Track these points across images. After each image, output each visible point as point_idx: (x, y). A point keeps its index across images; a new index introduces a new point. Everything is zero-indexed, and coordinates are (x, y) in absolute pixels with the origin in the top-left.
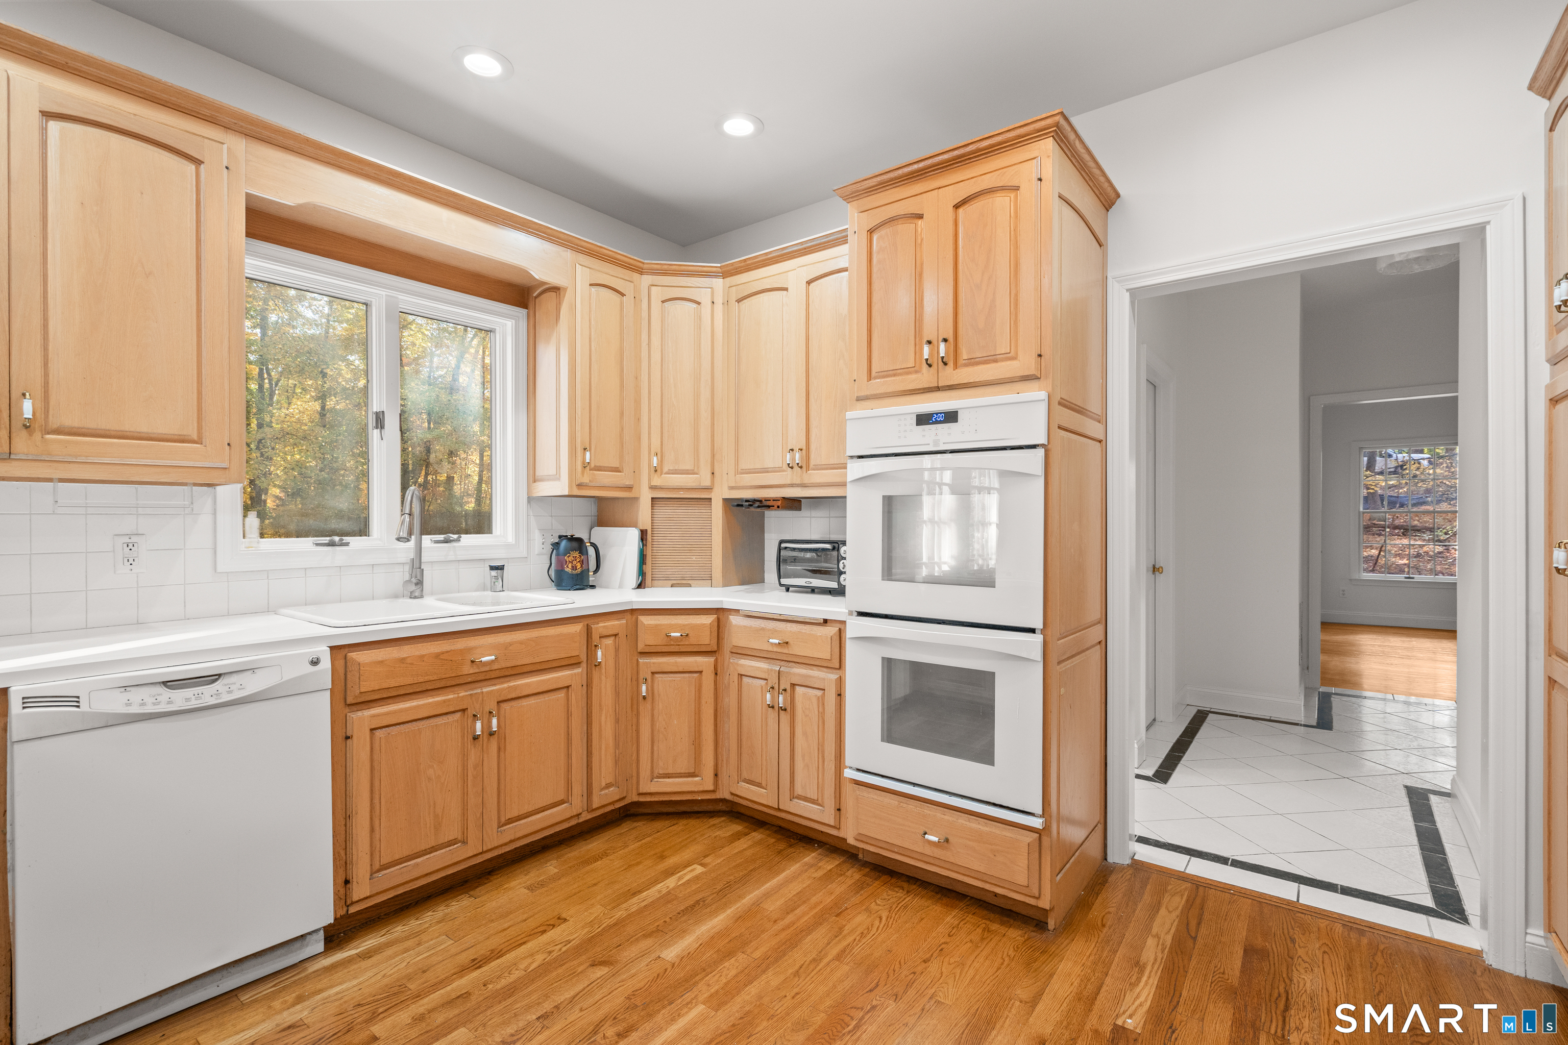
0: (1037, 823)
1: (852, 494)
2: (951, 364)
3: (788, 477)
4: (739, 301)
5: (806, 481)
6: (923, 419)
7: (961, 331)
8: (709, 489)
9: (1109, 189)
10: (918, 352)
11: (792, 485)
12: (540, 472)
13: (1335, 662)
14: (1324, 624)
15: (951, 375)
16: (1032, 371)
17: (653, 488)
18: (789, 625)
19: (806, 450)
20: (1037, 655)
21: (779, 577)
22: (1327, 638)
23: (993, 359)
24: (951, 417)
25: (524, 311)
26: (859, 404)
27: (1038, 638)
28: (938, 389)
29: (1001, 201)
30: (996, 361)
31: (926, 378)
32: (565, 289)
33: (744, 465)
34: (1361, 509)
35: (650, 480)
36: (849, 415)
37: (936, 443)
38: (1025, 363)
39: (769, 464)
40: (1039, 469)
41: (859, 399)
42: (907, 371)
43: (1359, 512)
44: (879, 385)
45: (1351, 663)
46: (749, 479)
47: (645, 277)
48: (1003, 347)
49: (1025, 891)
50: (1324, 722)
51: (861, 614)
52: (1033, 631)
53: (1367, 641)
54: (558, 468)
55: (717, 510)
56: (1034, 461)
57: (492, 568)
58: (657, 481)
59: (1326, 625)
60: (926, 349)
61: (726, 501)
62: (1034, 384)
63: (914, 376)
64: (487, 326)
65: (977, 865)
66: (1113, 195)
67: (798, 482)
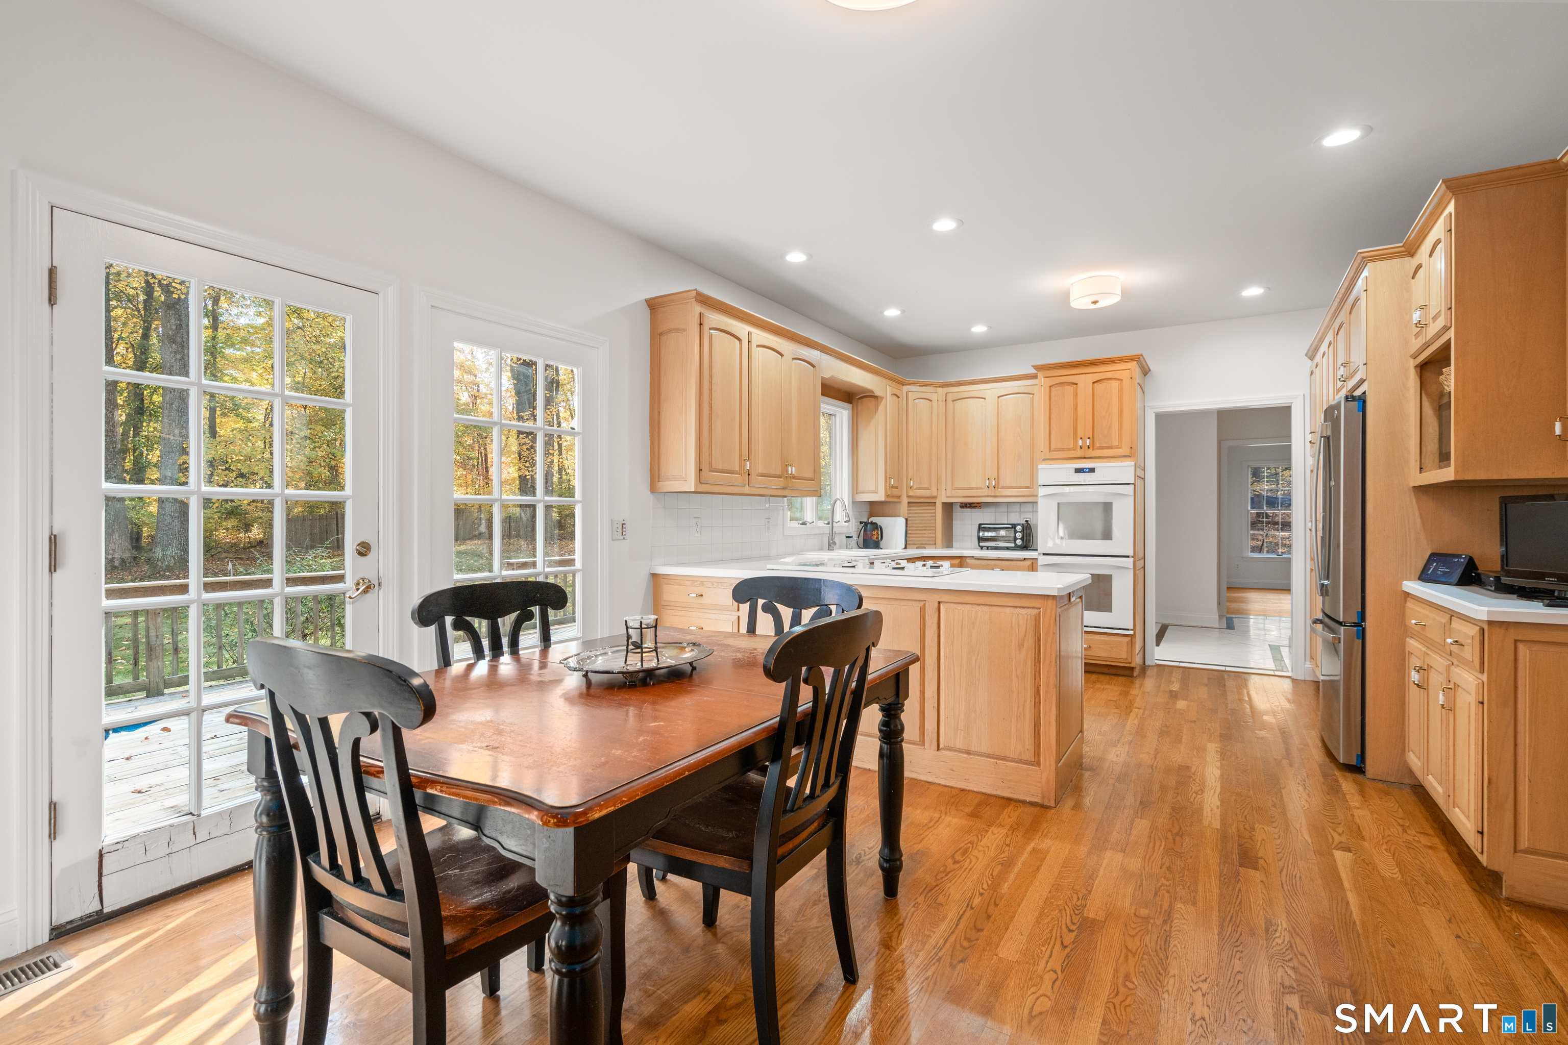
0: (1131, 632)
1: (1041, 502)
2: (1091, 448)
3: (986, 492)
4: (953, 401)
5: (997, 494)
6: (1078, 471)
7: (1095, 435)
8: (935, 497)
9: (1146, 366)
10: (1076, 441)
11: (988, 496)
12: (861, 488)
13: (1234, 606)
14: (1228, 588)
15: (1090, 453)
16: (1128, 454)
17: (909, 497)
18: (1003, 562)
19: (997, 479)
20: (1131, 566)
21: (979, 543)
22: (1228, 595)
23: (1111, 447)
24: (1092, 470)
25: (851, 405)
26: (1044, 462)
27: (1131, 560)
28: (1085, 458)
29: (1115, 384)
30: (1112, 448)
31: (1079, 453)
32: (882, 398)
33: (957, 485)
34: (1249, 508)
35: (907, 492)
36: (1040, 467)
37: (1084, 481)
38: (1125, 450)
39: (974, 485)
40: (1132, 493)
41: (1044, 460)
42: (1069, 449)
43: (1248, 511)
44: (1055, 455)
45: (1243, 606)
46: (960, 493)
47: (904, 387)
48: (1115, 443)
49: (1126, 661)
50: (1230, 626)
51: (1044, 554)
52: (1128, 557)
53: (1253, 596)
54: (877, 487)
55: (939, 508)
56: (1129, 490)
57: (847, 537)
58: (911, 494)
59: (1229, 589)
60: (1080, 441)
61: (943, 503)
62: (1129, 459)
63: (1073, 452)
64: (831, 412)
65: (1104, 654)
66: (1148, 370)
67: (993, 494)
